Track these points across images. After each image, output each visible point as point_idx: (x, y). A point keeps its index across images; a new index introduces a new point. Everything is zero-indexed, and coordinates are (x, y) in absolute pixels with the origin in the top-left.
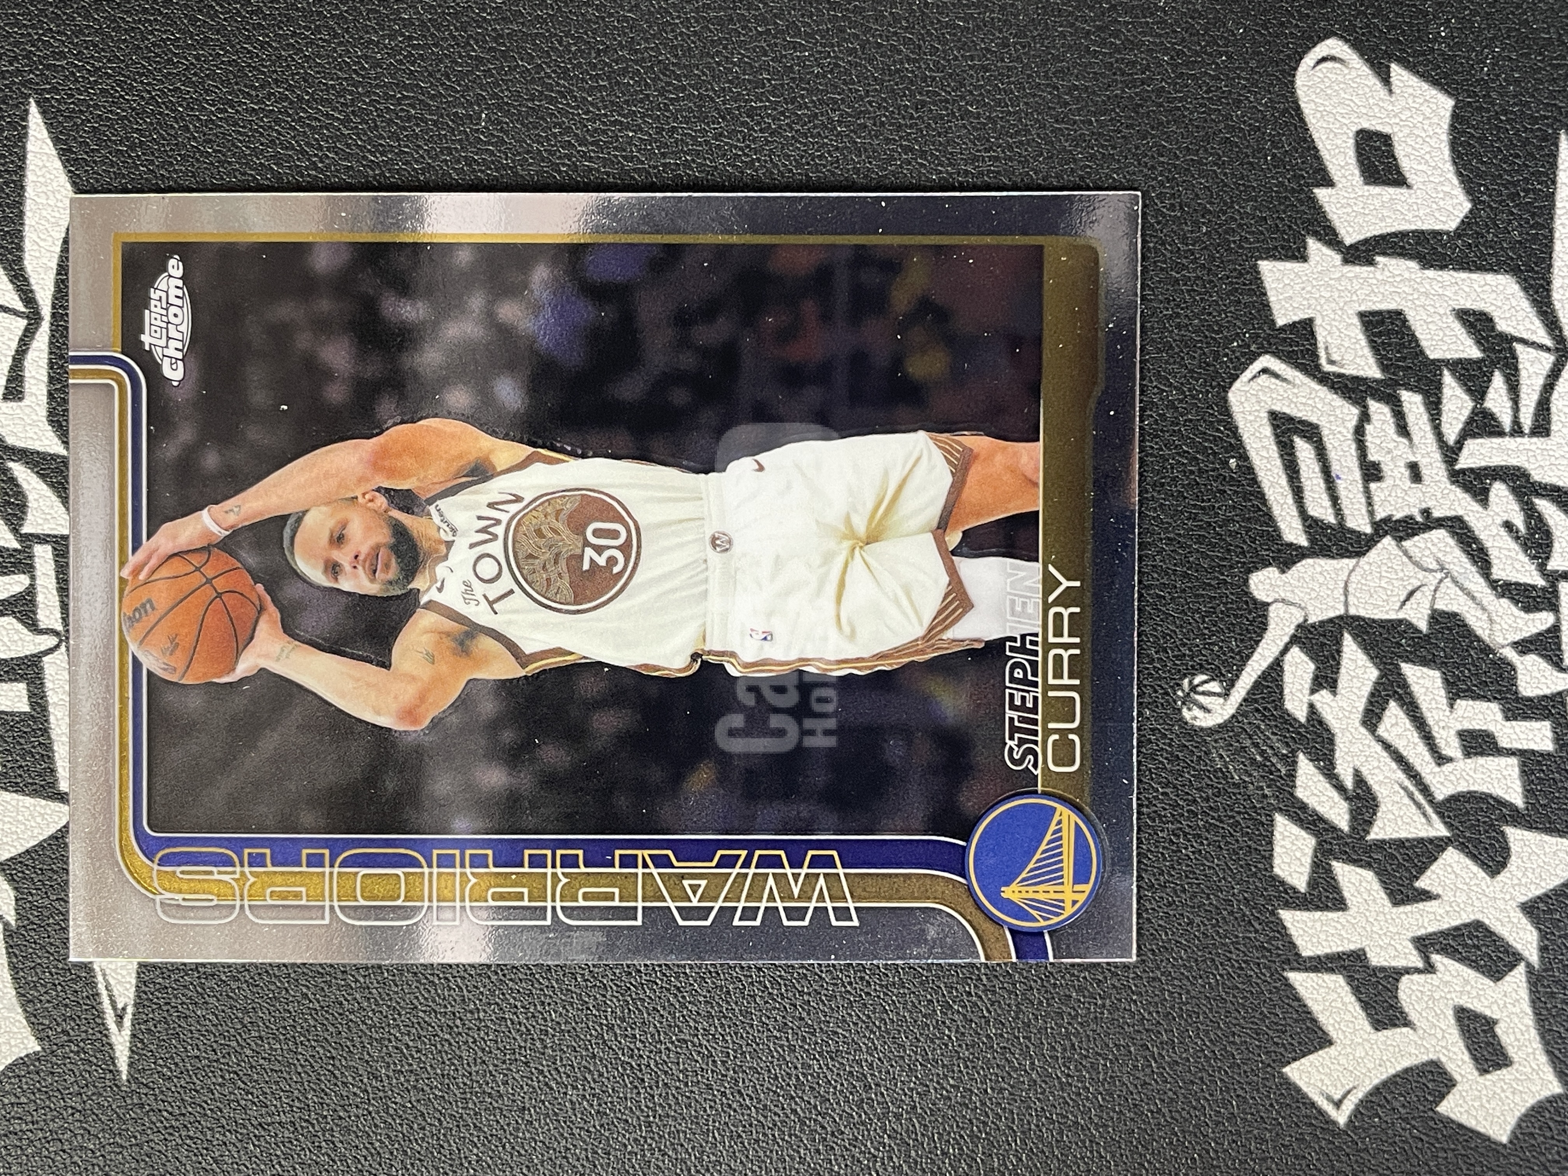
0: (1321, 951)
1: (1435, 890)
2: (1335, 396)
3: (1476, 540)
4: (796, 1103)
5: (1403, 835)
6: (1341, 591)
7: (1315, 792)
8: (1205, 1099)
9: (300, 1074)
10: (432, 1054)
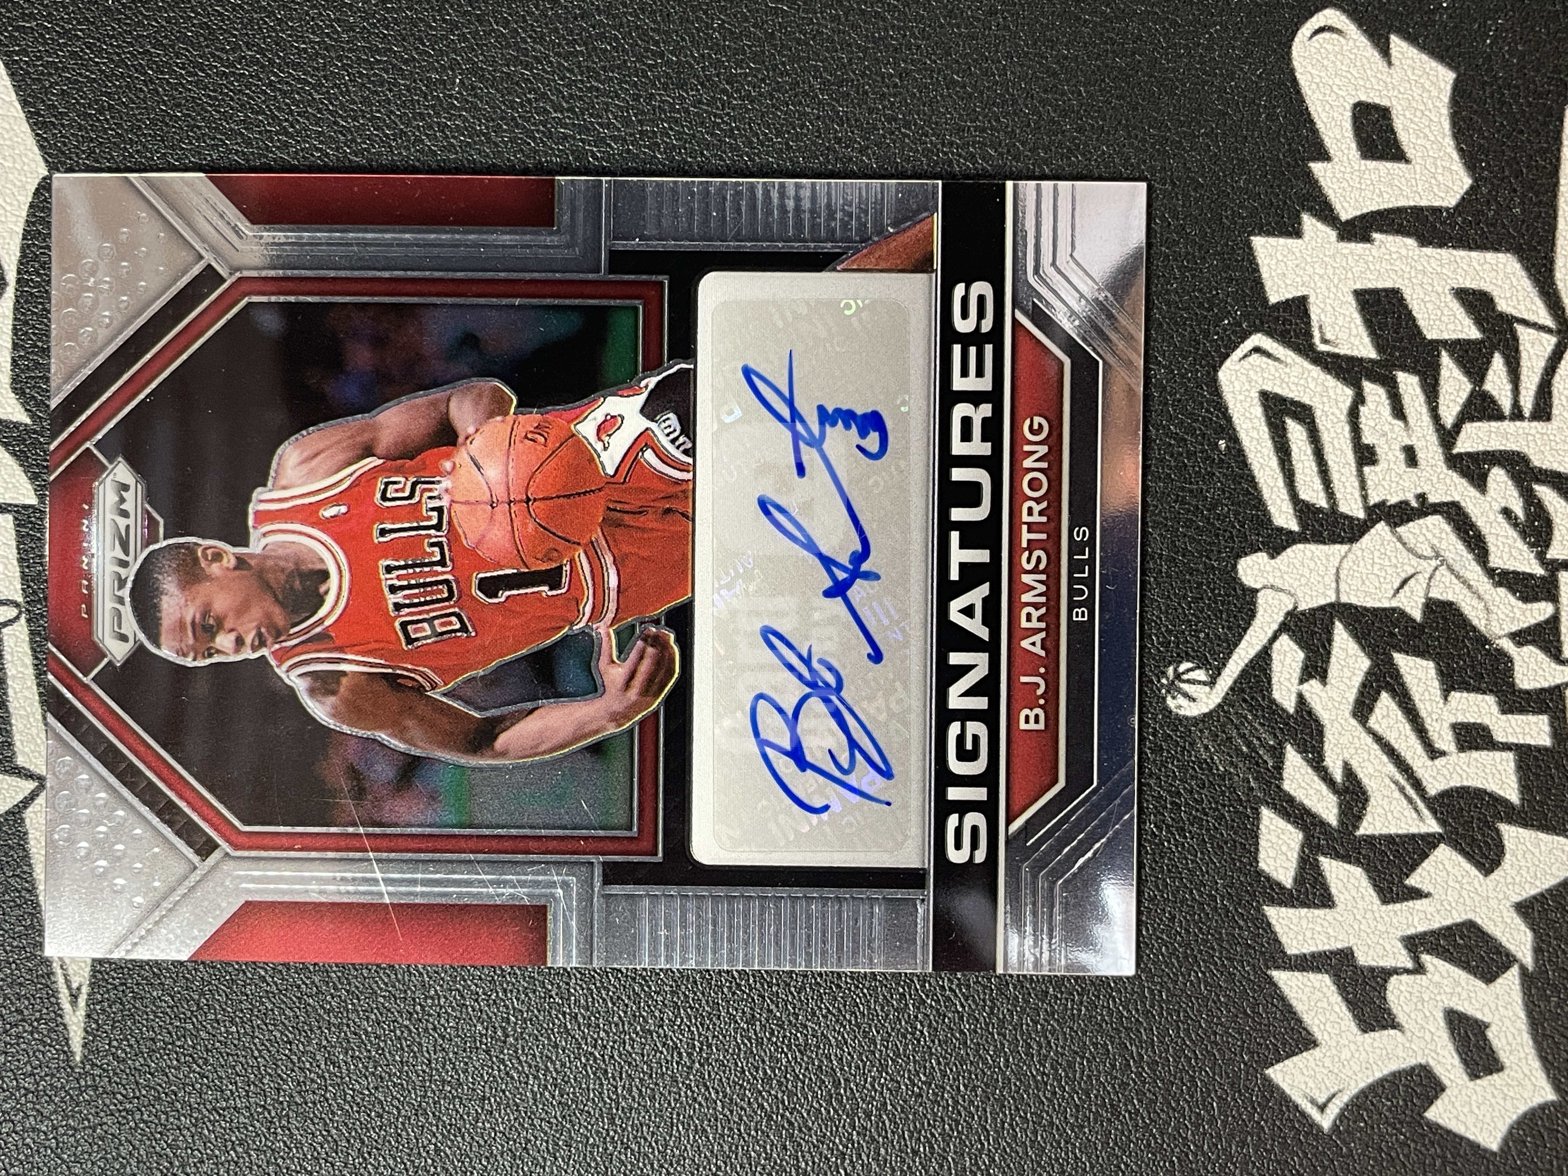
0: (1308, 949)
1: (1425, 888)
2: (1329, 377)
3: (1473, 526)
4: (763, 1098)
5: (1393, 831)
6: (1333, 578)
7: (1303, 784)
8: (1185, 1099)
9: (256, 1058)
10: (392, 1041)
